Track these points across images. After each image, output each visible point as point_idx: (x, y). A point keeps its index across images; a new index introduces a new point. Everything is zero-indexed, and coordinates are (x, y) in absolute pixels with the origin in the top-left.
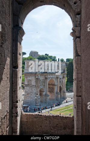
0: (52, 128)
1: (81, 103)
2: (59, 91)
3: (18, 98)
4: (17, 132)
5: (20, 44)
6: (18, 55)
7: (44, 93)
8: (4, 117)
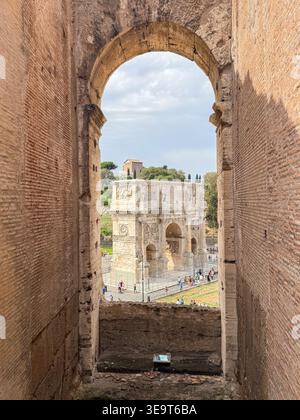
0: (171, 337)
1: (235, 277)
2: (190, 250)
3: (93, 267)
4: (90, 345)
5: (95, 144)
6: (91, 170)
7: (157, 255)
8: (59, 313)
